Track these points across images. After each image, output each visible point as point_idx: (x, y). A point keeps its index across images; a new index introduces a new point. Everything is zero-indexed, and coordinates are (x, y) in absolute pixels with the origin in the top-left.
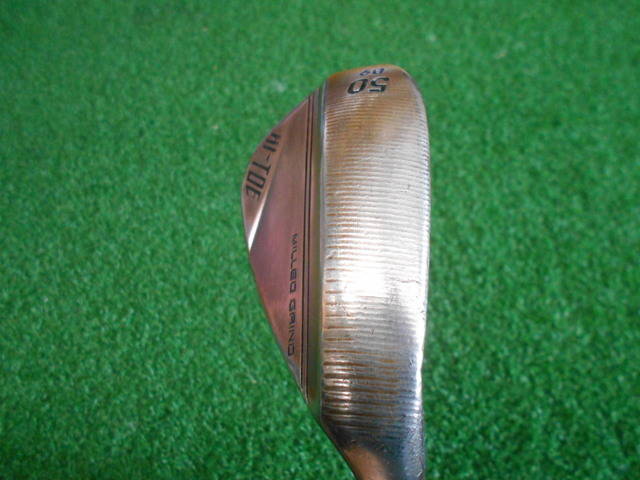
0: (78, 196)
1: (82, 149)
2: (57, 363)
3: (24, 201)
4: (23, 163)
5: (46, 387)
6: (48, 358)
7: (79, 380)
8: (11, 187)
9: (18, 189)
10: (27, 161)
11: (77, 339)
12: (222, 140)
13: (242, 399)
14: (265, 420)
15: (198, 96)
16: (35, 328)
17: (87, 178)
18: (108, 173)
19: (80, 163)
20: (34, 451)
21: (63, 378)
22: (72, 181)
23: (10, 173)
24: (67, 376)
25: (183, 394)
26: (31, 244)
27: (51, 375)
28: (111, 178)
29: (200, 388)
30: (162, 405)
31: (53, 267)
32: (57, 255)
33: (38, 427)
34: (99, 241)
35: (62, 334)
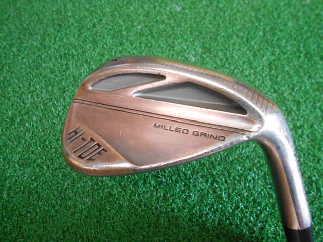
0: (56, 59)
1: (58, 31)
2: (42, 158)
3: (23, 59)
4: (22, 36)
5: (34, 173)
6: (36, 154)
7: (56, 169)
8: (14, 50)
9: (19, 51)
10: (24, 35)
11: (54, 144)
12: (143, 35)
13: (157, 190)
14: (171, 204)
15: (129, 8)
16: (28, 135)
17: (62, 49)
18: (74, 47)
19: (57, 39)
20: (26, 212)
21: (45, 168)
22: (53, 50)
23: (14, 41)
24: (48, 167)
25: (120, 184)
26: (27, 84)
27: (38, 165)
28: (76, 50)
29: (130, 182)
30: (107, 190)
31: (39, 99)
32: (42, 93)
33: (29, 197)
34: (68, 86)
35: (45, 141)
